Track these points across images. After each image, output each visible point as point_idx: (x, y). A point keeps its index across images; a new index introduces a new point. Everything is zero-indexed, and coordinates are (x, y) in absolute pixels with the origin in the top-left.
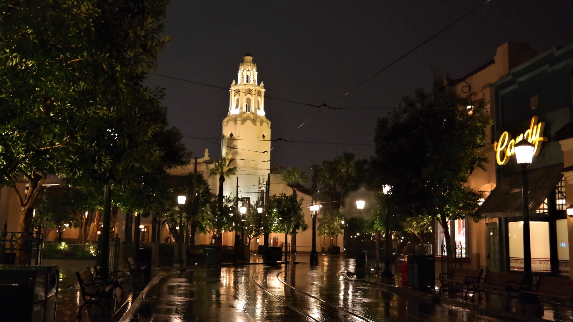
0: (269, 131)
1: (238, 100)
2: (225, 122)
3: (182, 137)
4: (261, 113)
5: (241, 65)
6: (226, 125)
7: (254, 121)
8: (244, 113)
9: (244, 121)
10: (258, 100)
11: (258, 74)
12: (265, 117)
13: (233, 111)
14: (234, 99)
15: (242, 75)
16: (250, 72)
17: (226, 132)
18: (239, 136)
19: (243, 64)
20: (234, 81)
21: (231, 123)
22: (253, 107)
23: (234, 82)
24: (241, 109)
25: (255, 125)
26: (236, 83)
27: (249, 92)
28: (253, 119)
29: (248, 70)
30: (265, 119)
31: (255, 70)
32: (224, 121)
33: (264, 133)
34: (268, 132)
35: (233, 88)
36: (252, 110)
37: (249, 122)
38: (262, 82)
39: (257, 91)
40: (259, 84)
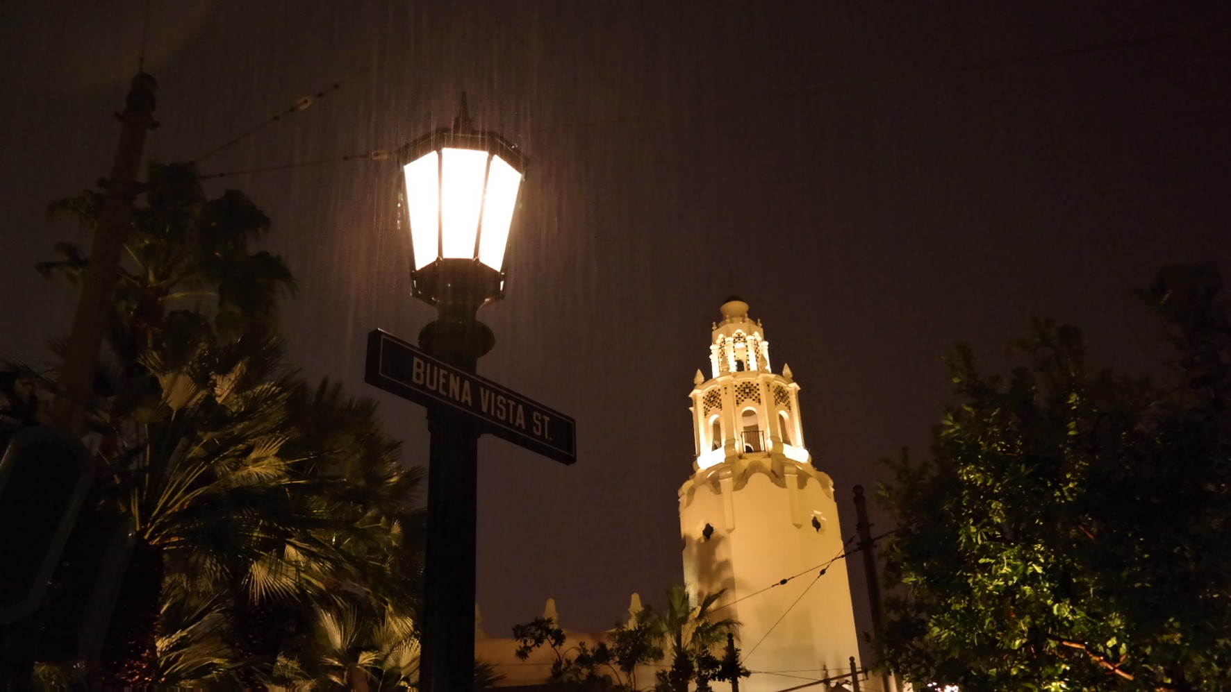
0: (832, 506)
1: (717, 426)
2: (683, 494)
4: (797, 452)
5: (714, 328)
6: (689, 504)
7: (777, 476)
8: (740, 457)
9: (742, 479)
10: (781, 417)
11: (769, 346)
12: (810, 466)
13: (708, 458)
14: (706, 424)
15: (723, 355)
16: (745, 341)
17: (692, 526)
18: (729, 526)
19: (720, 324)
20: (699, 372)
21: (704, 493)
22: (768, 433)
23: (700, 377)
24: (731, 444)
25: (783, 485)
26: (708, 376)
27: (747, 391)
28: (773, 472)
29: (739, 337)
30: (811, 470)
31: (758, 335)
32: (680, 493)
33: (817, 513)
34: (828, 512)
35: (699, 394)
36: (767, 444)
37: (759, 481)
38: (786, 365)
39: (772, 390)
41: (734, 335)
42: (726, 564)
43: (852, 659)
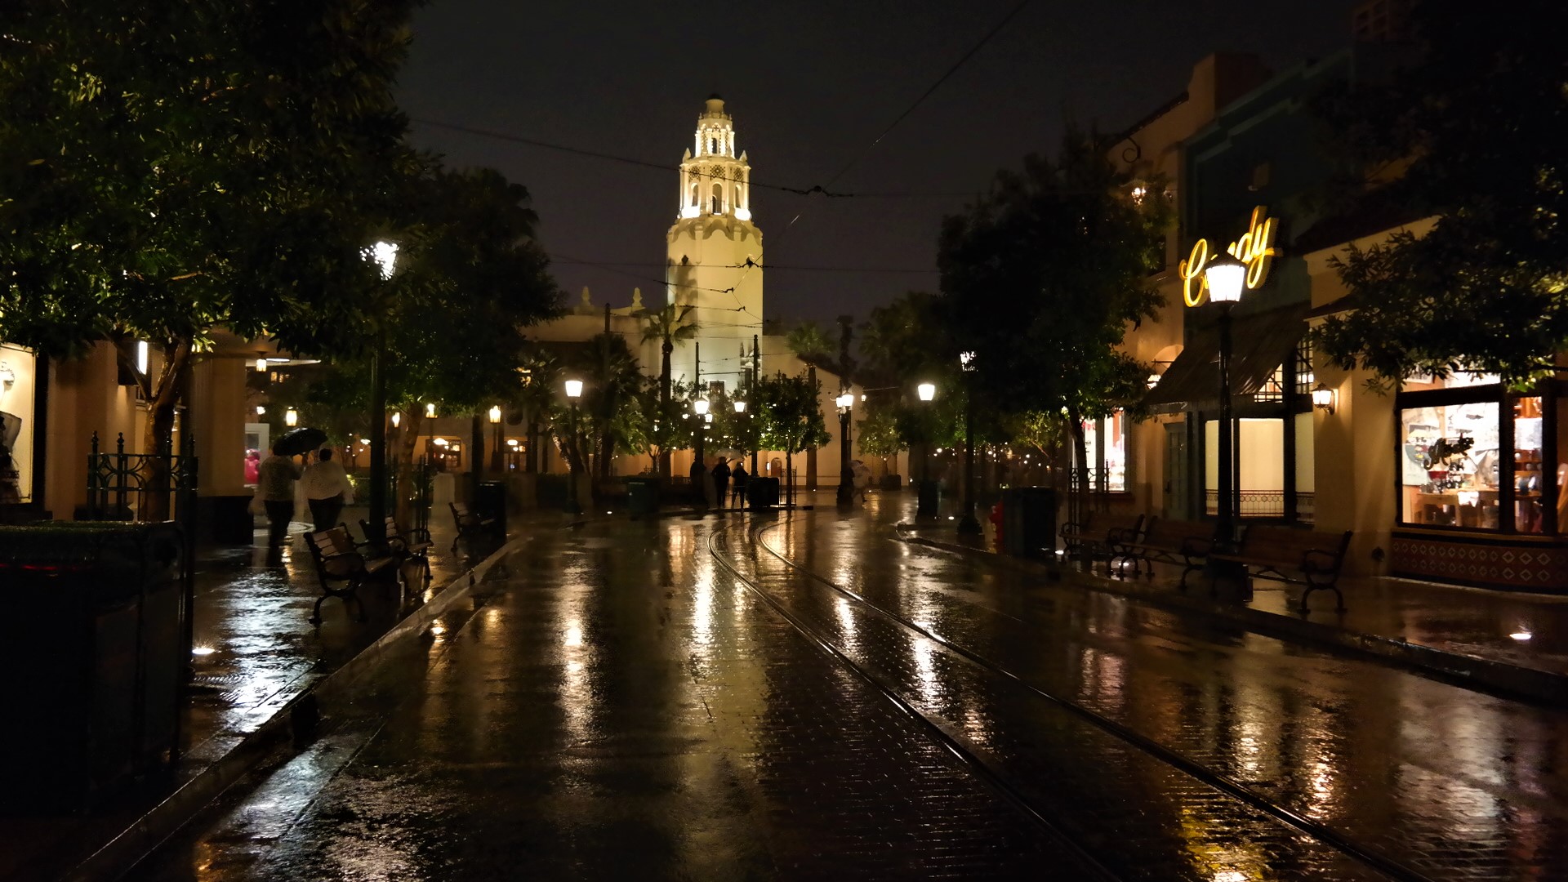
0: (760, 250)
1: (696, 189)
2: (671, 234)
3: (548, 261)
4: (744, 214)
5: (700, 117)
6: (674, 241)
7: (729, 232)
8: (709, 215)
9: (709, 231)
10: (737, 189)
11: (735, 135)
12: (750, 222)
13: (689, 211)
14: (689, 188)
15: (704, 138)
16: (720, 131)
17: (675, 253)
18: (699, 261)
19: (704, 115)
20: (688, 150)
21: (684, 236)
22: (727, 202)
23: (688, 153)
24: (704, 206)
25: (731, 238)
26: (693, 155)
27: (717, 172)
28: (727, 227)
29: (716, 128)
30: (750, 226)
31: (729, 127)
32: (669, 232)
33: (750, 255)
34: (756, 253)
35: (686, 166)
36: (726, 208)
37: (718, 234)
38: (744, 152)
39: (733, 171)
40: (738, 155)
41: (713, 126)
42: (694, 282)
43: (756, 336)
